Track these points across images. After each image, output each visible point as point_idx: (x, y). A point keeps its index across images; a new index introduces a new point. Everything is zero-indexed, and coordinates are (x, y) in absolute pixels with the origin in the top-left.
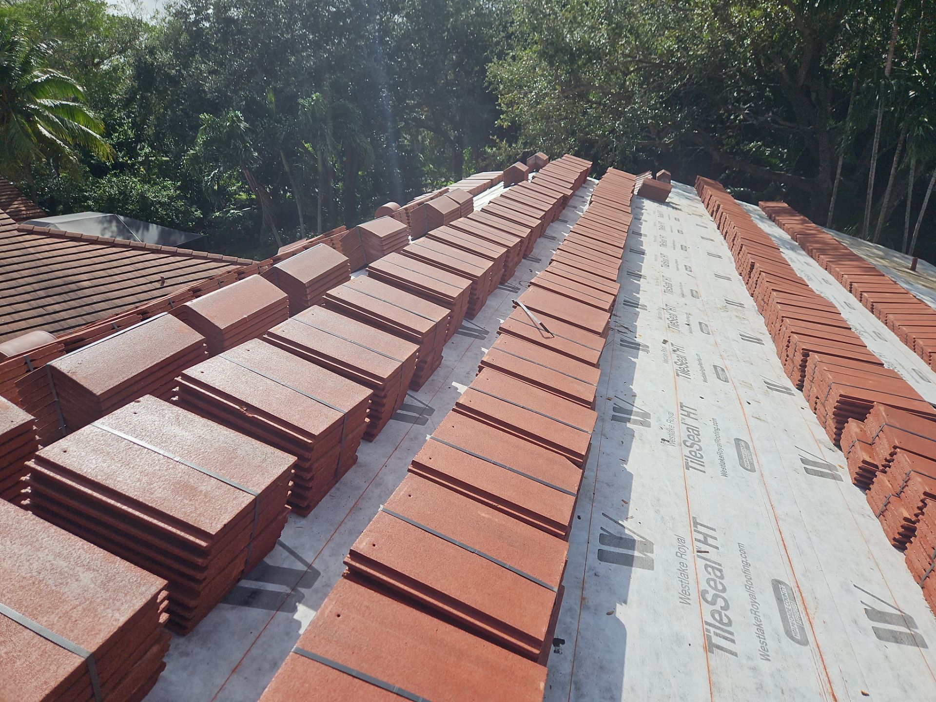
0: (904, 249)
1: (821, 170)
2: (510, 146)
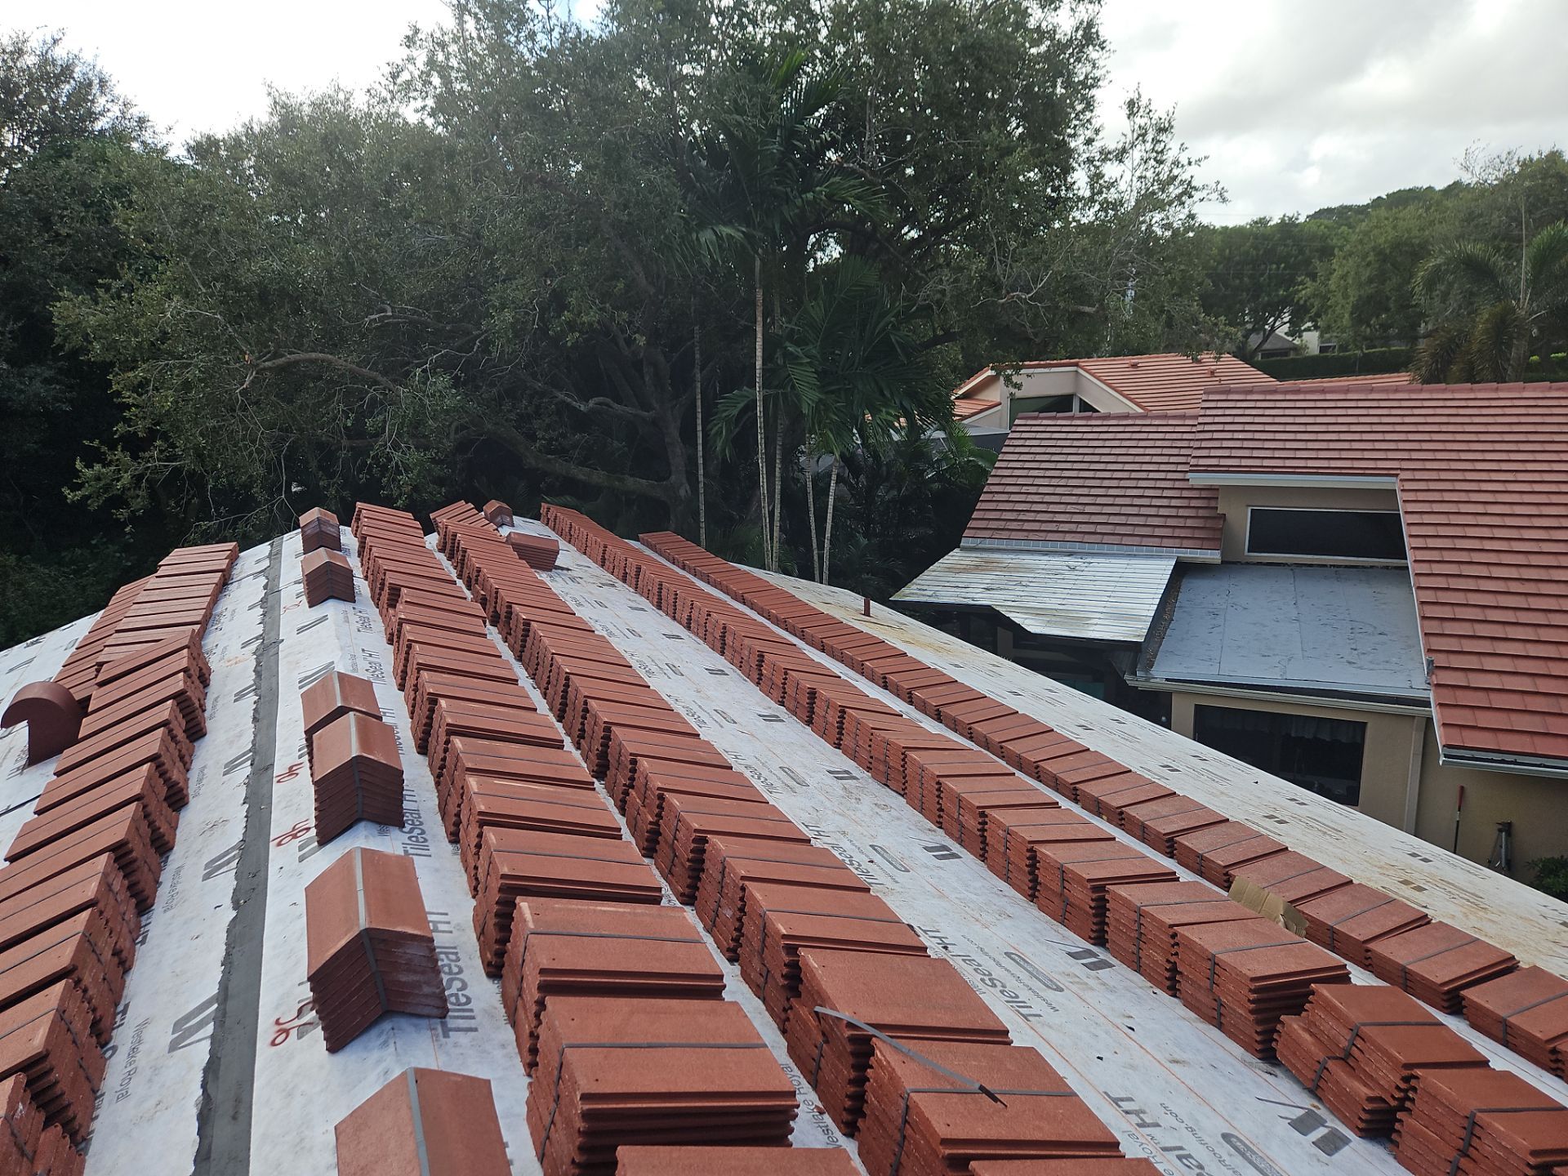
0: (817, 577)
1: (673, 468)
2: (135, 457)
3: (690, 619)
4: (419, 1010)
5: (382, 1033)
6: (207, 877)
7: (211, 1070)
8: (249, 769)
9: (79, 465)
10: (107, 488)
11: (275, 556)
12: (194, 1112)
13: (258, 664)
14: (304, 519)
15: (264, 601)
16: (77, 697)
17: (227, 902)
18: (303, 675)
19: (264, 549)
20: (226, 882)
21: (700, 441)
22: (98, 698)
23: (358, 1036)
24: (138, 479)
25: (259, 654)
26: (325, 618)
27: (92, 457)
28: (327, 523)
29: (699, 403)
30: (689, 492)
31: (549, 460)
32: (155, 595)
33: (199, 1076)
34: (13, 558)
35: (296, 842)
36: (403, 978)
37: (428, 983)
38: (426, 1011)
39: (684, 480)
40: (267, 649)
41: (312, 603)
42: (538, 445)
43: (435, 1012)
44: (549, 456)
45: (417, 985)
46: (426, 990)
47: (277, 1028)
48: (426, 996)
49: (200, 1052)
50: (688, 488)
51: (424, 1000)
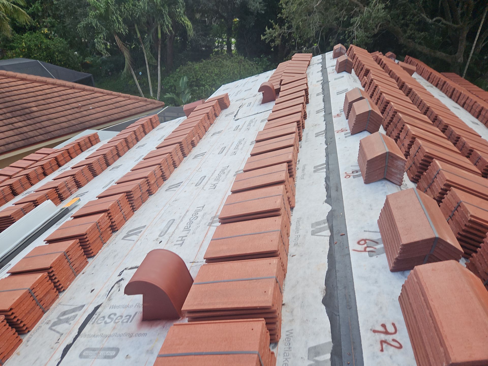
1: (459, 50)
2: (280, 28)
3: (465, 103)
4: (394, 181)
5: (382, 183)
6: (316, 136)
7: (327, 179)
8: (324, 113)
9: (266, 28)
10: (272, 36)
11: (324, 59)
12: (324, 187)
13: (323, 87)
14: (336, 47)
15: (322, 71)
16: (275, 88)
17: (324, 143)
18: (338, 91)
19: (320, 57)
20: (322, 139)
21: (476, 39)
22: (282, 88)
23: (375, 182)
24: (280, 35)
25: (323, 84)
26: (343, 77)
27: (271, 26)
28: (343, 49)
29: (482, 23)
30: (462, 61)
31: (409, 42)
32: (292, 65)
33: (324, 180)
34: (243, 57)
35: (343, 133)
36: (393, 170)
37: (399, 174)
38: (395, 182)
39: (462, 56)
40: (325, 83)
41: (338, 72)
42: (406, 35)
43: (399, 184)
44: (409, 40)
45: (396, 173)
46: (398, 176)
47: (346, 174)
48: (398, 178)
49: (323, 174)
50: (462, 59)
51: (396, 179)
